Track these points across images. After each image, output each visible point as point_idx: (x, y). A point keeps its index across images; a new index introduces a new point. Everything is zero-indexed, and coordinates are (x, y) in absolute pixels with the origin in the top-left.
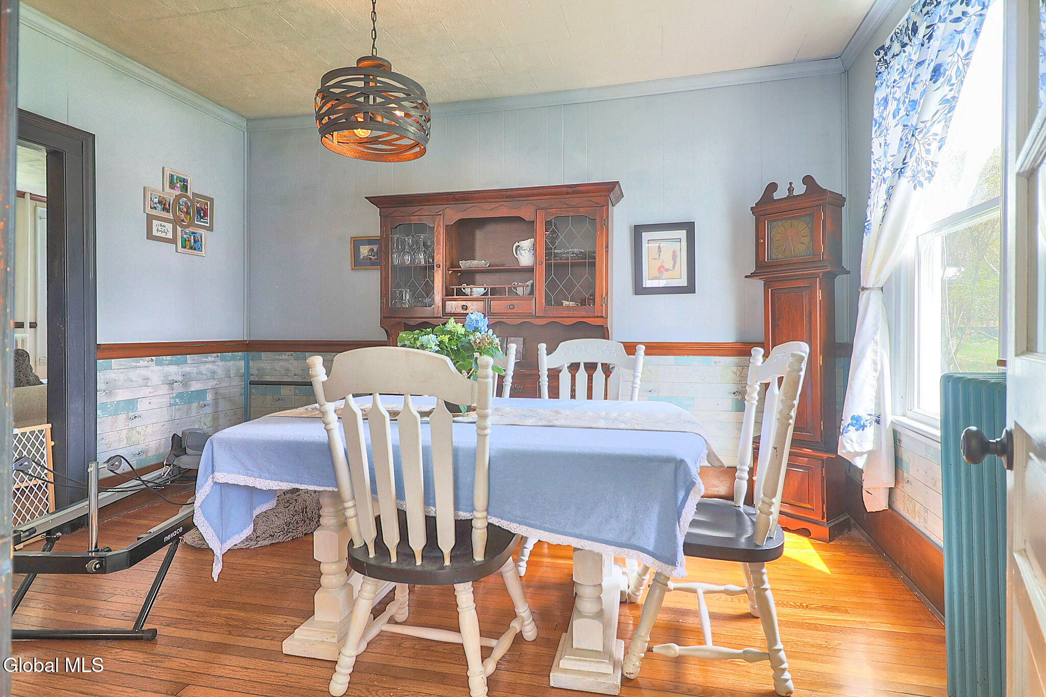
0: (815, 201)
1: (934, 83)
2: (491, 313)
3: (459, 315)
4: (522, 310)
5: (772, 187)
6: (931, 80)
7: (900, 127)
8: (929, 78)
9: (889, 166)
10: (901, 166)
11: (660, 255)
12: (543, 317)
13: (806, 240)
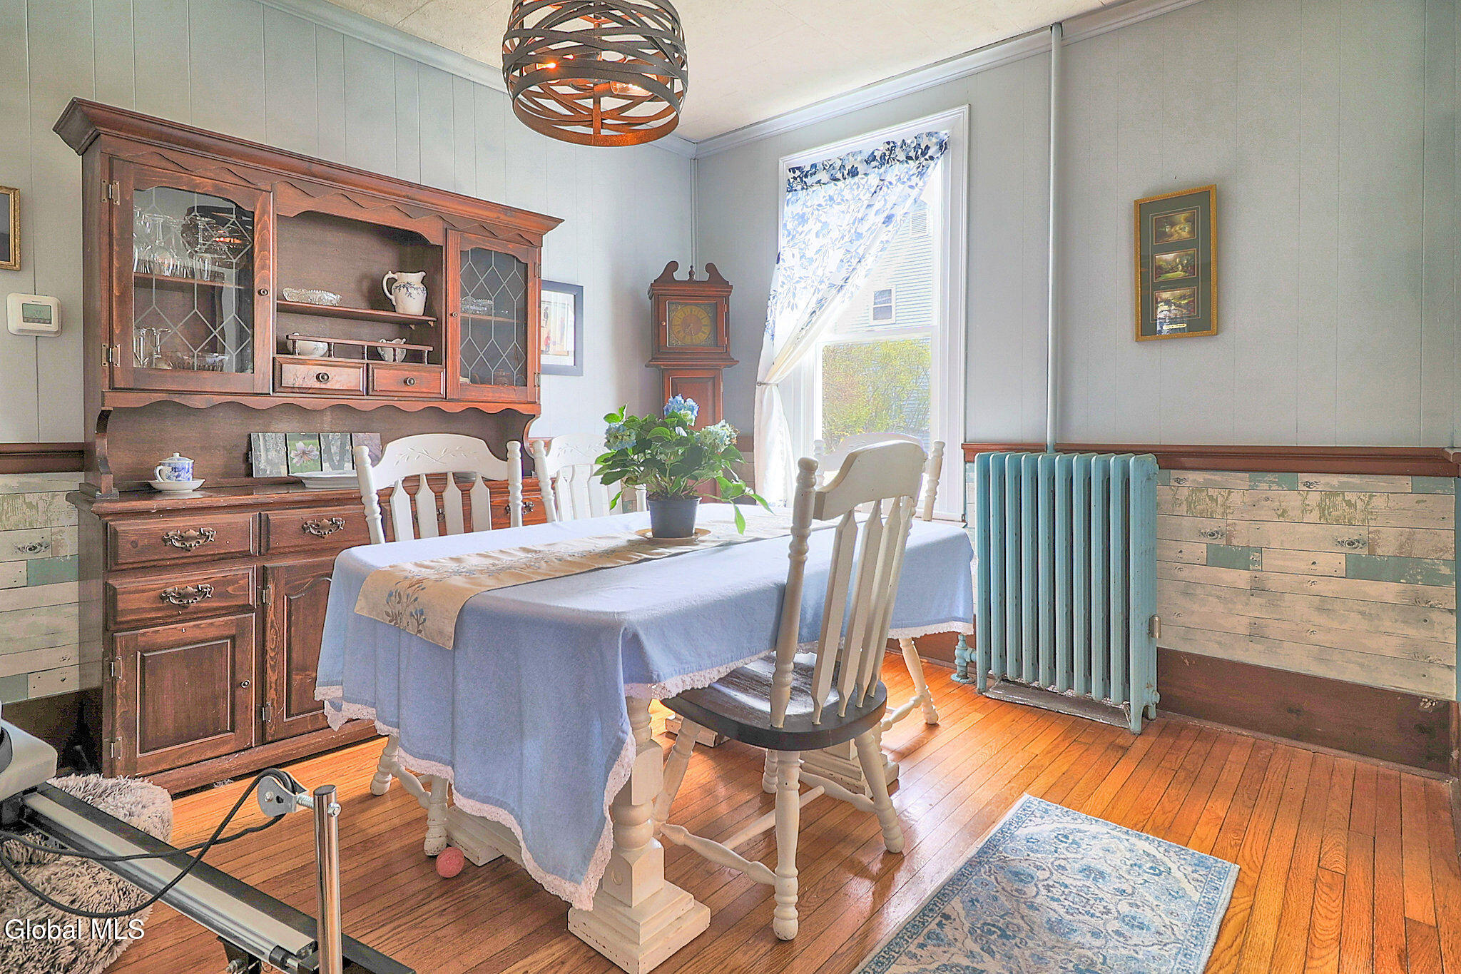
0: (720, 291)
1: (886, 226)
2: (373, 390)
3: (310, 391)
4: (426, 388)
5: (673, 266)
6: (884, 223)
7: (842, 251)
8: (882, 221)
9: (826, 280)
10: (842, 283)
11: (547, 321)
12: (458, 401)
13: (706, 330)
